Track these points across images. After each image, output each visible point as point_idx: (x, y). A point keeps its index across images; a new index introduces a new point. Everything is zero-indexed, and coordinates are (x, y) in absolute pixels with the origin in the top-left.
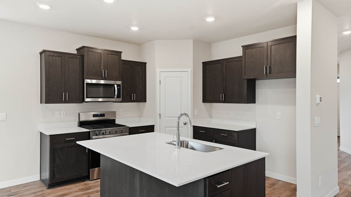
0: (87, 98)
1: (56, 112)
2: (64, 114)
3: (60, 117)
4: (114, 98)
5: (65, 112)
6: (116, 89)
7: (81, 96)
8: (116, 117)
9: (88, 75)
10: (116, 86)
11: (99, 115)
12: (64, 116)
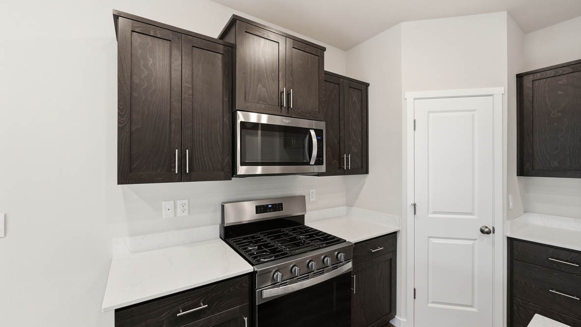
0: (242, 164)
1: (163, 203)
2: (186, 207)
3: (175, 215)
4: (308, 164)
5: (186, 201)
6: (315, 140)
7: (228, 159)
8: (305, 211)
9: (245, 99)
10: (313, 133)
11: (270, 206)
12: (186, 213)
